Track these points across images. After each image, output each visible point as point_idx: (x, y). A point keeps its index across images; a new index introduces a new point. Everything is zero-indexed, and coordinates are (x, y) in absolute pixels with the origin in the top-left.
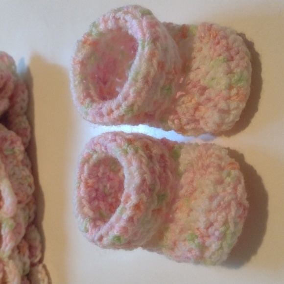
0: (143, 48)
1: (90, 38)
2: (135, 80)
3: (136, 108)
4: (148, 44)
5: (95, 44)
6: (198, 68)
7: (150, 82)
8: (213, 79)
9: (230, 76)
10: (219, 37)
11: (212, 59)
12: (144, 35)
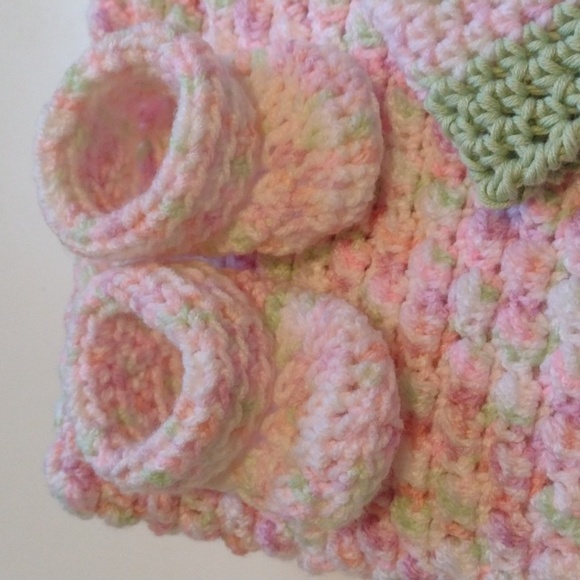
0: (191, 89)
1: (70, 96)
2: (184, 151)
3: (188, 201)
4: (200, 82)
5: (80, 107)
6: (285, 121)
7: (211, 151)
8: (314, 132)
9: (344, 120)
10: (311, 58)
11: (306, 99)
12: (189, 68)
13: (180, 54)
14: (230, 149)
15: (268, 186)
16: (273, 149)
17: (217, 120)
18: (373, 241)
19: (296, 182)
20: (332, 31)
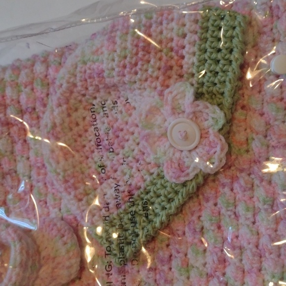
0: (15, 246)
4: (18, 243)
6: (46, 248)
7: (23, 266)
8: (57, 251)
9: (66, 245)
10: (51, 226)
11: (52, 240)
12: (13, 239)
13: (9, 234)
14: (30, 263)
15: (43, 271)
16: (44, 258)
17: (25, 255)
18: (82, 280)
19: (53, 269)
20: (56, 210)
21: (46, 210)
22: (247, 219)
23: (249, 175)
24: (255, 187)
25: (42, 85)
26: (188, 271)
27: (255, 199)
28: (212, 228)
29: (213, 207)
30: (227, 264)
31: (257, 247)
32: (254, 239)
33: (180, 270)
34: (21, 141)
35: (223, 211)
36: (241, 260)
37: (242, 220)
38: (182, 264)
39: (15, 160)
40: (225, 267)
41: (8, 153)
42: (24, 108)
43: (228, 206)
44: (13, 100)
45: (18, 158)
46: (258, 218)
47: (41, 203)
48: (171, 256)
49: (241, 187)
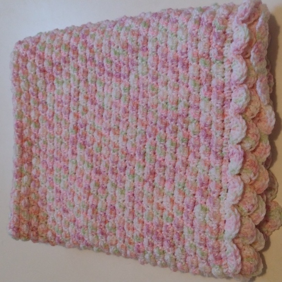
21: (60, 129)
22: (171, 150)
23: (176, 123)
24: (178, 131)
25: (65, 49)
26: (134, 177)
27: (177, 139)
28: (150, 153)
29: (153, 141)
30: (156, 175)
31: (174, 167)
32: (173, 162)
33: (129, 176)
34: (51, 84)
35: (158, 144)
36: (164, 174)
37: (168, 150)
38: (130, 173)
39: (47, 95)
40: (154, 177)
41: (43, 90)
42: (54, 62)
43: (161, 141)
44: (48, 56)
45: (48, 94)
46: (178, 150)
47: (58, 124)
48: (126, 167)
49: (170, 130)
